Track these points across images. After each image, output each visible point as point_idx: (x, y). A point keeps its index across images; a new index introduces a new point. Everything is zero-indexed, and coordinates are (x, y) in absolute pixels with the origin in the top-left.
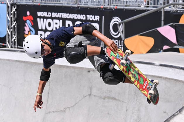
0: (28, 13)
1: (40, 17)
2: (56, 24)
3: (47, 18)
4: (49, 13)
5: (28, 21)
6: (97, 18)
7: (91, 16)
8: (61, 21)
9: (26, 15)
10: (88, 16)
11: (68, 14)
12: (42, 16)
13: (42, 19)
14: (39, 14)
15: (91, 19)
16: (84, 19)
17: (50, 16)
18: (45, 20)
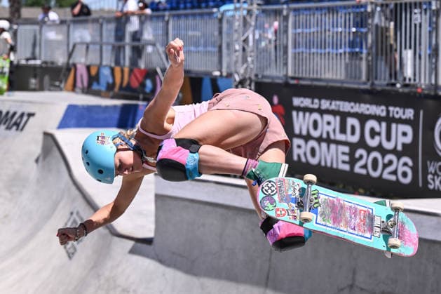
1: (298, 109)
2: (329, 123)
3: (311, 111)
4: (316, 101)
6: (410, 113)
7: (397, 109)
8: (338, 118)
10: (391, 109)
11: (352, 104)
12: (302, 105)
13: (301, 114)
14: (297, 101)
15: (397, 116)
16: (384, 114)
17: (316, 106)
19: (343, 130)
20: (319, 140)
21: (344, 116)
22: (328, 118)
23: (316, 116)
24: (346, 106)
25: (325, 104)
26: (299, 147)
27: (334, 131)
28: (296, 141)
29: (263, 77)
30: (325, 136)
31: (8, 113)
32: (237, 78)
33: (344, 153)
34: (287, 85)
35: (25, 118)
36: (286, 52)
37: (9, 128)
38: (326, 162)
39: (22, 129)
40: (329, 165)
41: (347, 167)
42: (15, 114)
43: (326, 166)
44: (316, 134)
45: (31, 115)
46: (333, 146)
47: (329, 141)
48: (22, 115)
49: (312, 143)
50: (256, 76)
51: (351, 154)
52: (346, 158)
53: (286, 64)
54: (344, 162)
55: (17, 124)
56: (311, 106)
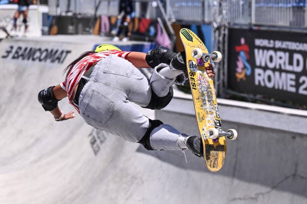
0: (243, 41)
1: (259, 48)
2: (281, 58)
3: (268, 49)
4: (272, 42)
5: (242, 54)
9: (240, 44)
11: (298, 44)
12: (262, 45)
13: (261, 51)
18: (265, 51)
19: (291, 63)
20: (274, 70)
21: (291, 52)
22: (280, 54)
23: (271, 53)
24: (293, 46)
25: (278, 44)
26: (259, 75)
27: (285, 63)
28: (258, 71)
29: (235, 24)
30: (278, 67)
31: (52, 51)
32: (215, 25)
33: (291, 80)
34: (251, 30)
35: (64, 54)
36: (250, 6)
37: (53, 61)
38: (278, 86)
39: (62, 62)
40: (281, 88)
41: (293, 90)
42: (57, 51)
43: (278, 89)
44: (271, 65)
45: (68, 52)
46: (284, 75)
47: (281, 70)
48: (62, 52)
49: (269, 72)
50: (229, 24)
51: (297, 80)
52: (293, 83)
53: (250, 15)
54: (292, 86)
55: (59, 59)
56: (268, 45)
